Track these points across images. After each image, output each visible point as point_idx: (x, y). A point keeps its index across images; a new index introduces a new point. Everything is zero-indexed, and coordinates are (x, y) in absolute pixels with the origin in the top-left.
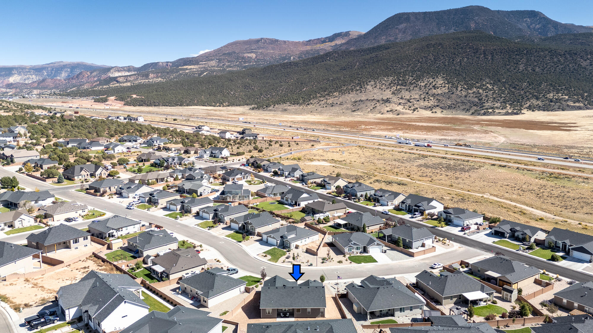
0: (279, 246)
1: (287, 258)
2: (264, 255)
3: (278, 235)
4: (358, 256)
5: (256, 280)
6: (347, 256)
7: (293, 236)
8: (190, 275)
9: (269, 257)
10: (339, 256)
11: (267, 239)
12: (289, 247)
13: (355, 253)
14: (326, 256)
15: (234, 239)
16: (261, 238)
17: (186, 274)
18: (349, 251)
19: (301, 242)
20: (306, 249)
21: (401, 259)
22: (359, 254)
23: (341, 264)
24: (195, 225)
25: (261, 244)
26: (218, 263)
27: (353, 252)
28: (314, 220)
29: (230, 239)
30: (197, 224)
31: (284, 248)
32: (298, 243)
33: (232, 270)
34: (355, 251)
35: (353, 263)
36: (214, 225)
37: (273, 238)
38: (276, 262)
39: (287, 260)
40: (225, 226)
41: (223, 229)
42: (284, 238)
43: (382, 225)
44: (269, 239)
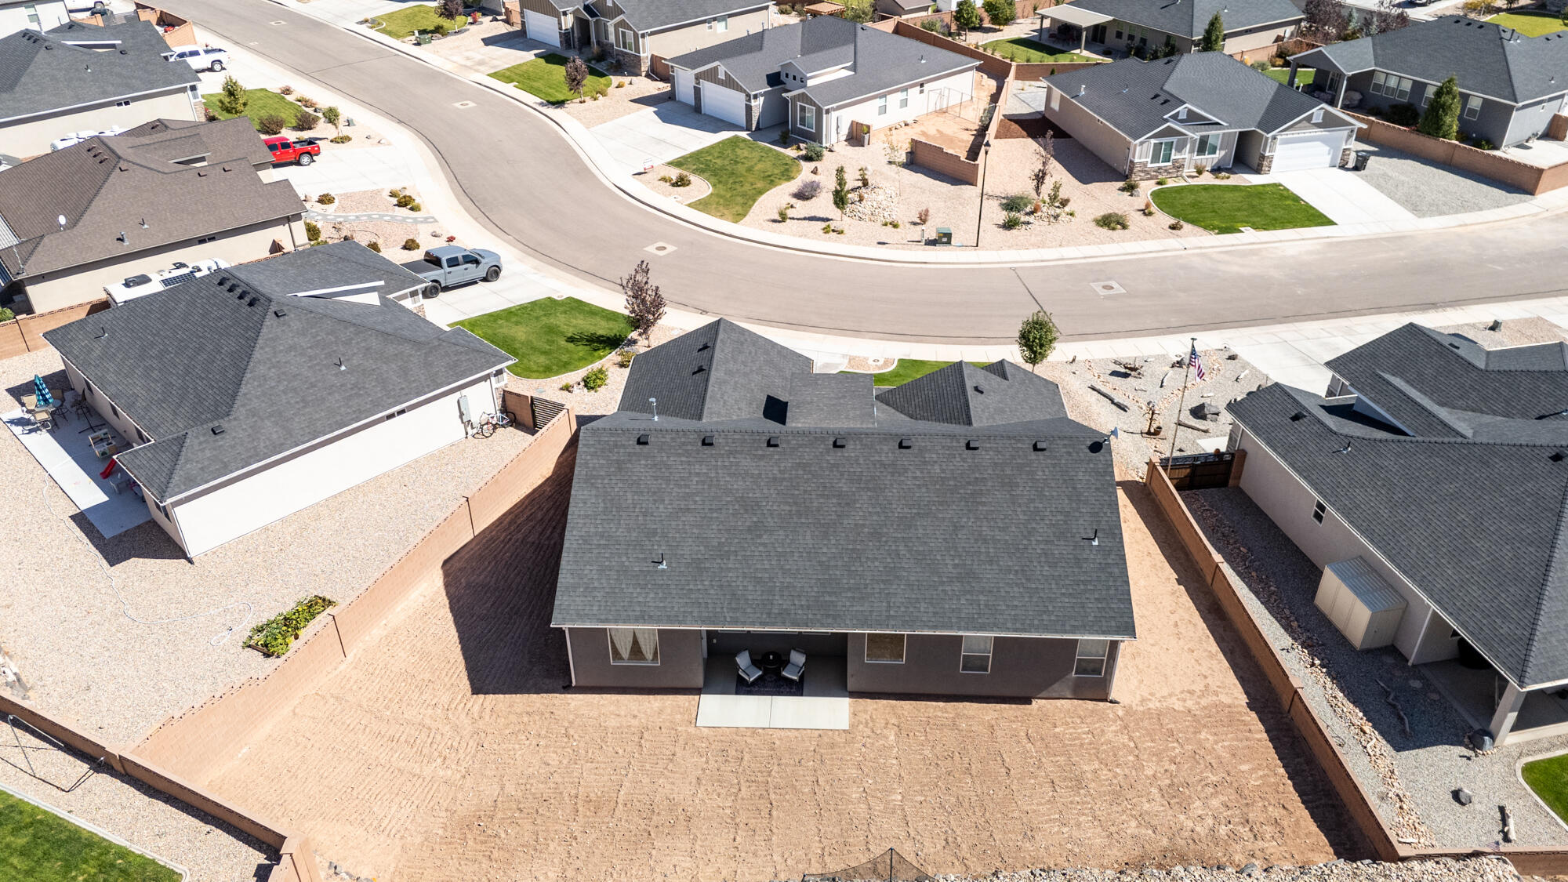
0: (759, 131)
1: (802, 195)
2: (674, 173)
3: (755, 70)
4: (1206, 188)
5: (603, 329)
6: (1147, 188)
7: (837, 73)
8: (155, 287)
9: (701, 187)
10: (1096, 187)
11: (697, 91)
12: (816, 137)
13: (1189, 170)
14: (1027, 187)
15: (531, 90)
16: (665, 87)
17: (127, 284)
18: (1155, 159)
19: (883, 110)
20: (906, 147)
21: (1465, 207)
22: (1207, 179)
23: (1119, 232)
24: (361, 23)
25: (665, 118)
26: (404, 212)
27: (1179, 166)
28: (937, 11)
29: (510, 89)
30: (369, 16)
31: (785, 142)
32: (864, 112)
33: (453, 262)
34: (1188, 157)
35: (1187, 227)
36: (445, 23)
37: (729, 83)
38: (738, 217)
39: (802, 208)
40: (501, 28)
41: (488, 41)
42: (789, 81)
43: (1289, 30)
44: (709, 89)
